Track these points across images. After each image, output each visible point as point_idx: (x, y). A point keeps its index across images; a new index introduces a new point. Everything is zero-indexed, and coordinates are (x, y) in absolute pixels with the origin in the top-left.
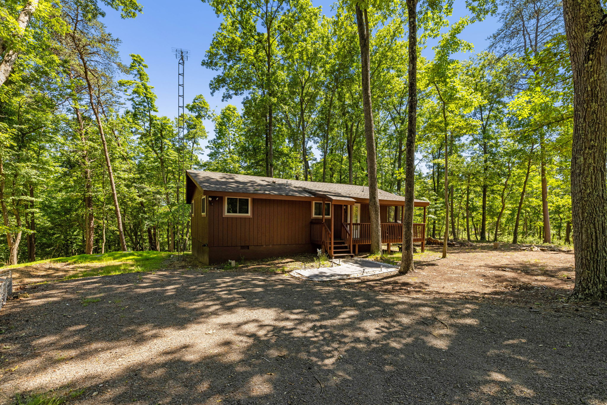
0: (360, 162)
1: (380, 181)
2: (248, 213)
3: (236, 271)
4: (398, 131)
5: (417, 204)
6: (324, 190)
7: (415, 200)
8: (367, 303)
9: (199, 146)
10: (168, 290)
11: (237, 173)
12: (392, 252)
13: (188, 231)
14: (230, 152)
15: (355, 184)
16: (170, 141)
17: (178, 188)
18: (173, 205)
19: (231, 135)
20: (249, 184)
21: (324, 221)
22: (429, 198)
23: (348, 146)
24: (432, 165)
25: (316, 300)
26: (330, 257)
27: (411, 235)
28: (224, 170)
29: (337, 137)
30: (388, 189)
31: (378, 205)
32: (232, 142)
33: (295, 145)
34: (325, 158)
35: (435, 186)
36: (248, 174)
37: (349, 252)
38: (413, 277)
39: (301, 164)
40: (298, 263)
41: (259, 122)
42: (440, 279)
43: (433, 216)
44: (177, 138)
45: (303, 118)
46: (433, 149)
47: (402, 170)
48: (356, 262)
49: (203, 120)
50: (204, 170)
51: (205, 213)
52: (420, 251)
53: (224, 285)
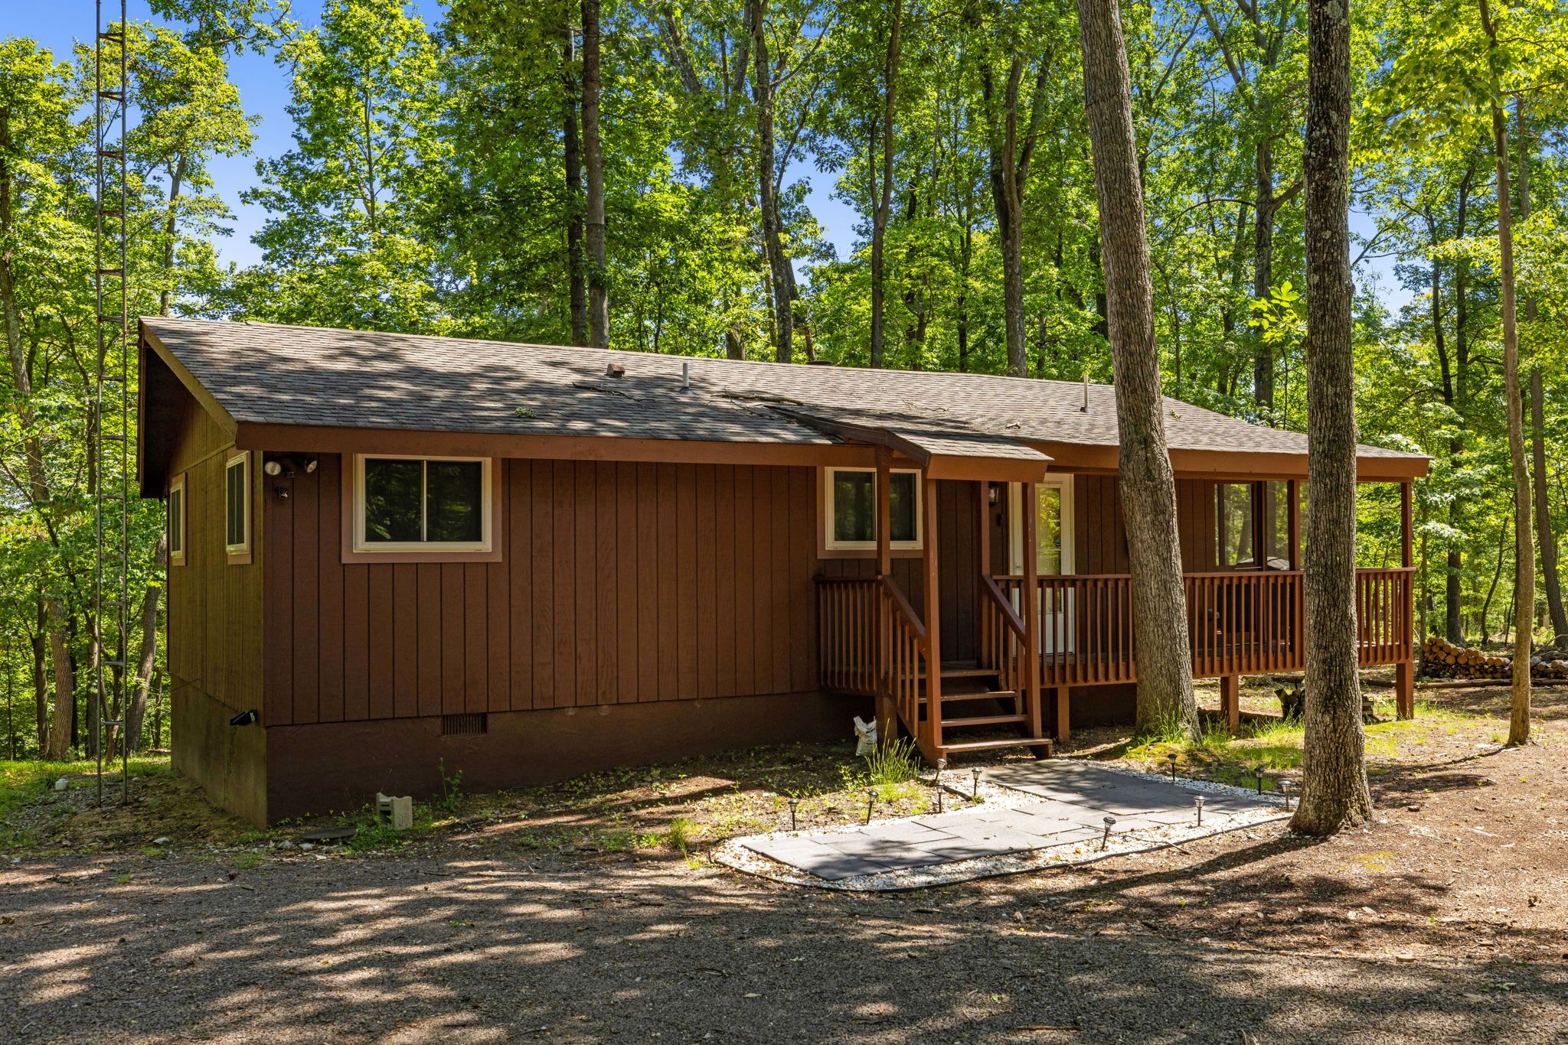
0: (1059, 263)
1: (1165, 355)
2: (477, 537)
3: (421, 855)
4: (1249, 101)
5: (1373, 470)
6: (882, 407)
7: (1361, 451)
8: (1141, 1001)
9: (206, 194)
10: (39, 971)
11: (413, 327)
12: (1250, 723)
13: (147, 646)
14: (373, 224)
15: (1041, 373)
16: (51, 166)
17: (96, 412)
18: (70, 503)
19: (376, 131)
20: (481, 386)
21: (886, 569)
22: (1421, 434)
23: (996, 177)
24: (1427, 266)
25: (864, 999)
26: (923, 761)
27: (1348, 629)
28: (345, 315)
29: (939, 133)
30: (1212, 393)
31: (1168, 476)
32: (386, 169)
33: (721, 179)
34: (877, 245)
35: (1446, 376)
36: (473, 334)
37: (1023, 730)
38: (1368, 850)
39: (754, 276)
40: (753, 797)
41: (528, 64)
42: (1510, 859)
43: (1447, 531)
44: (90, 149)
45: (760, 39)
46: (1429, 190)
47: (1285, 294)
48: (1064, 784)
49: (228, 59)
50: (237, 317)
51: (245, 546)
52: (1392, 710)
53: (359, 933)
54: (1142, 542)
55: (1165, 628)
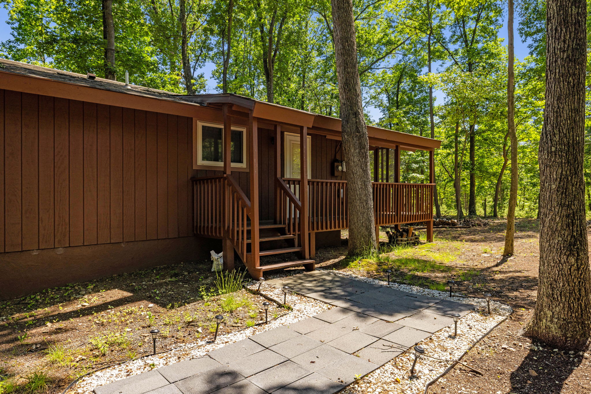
21: (228, 174)
54: (354, 162)
55: (365, 204)
